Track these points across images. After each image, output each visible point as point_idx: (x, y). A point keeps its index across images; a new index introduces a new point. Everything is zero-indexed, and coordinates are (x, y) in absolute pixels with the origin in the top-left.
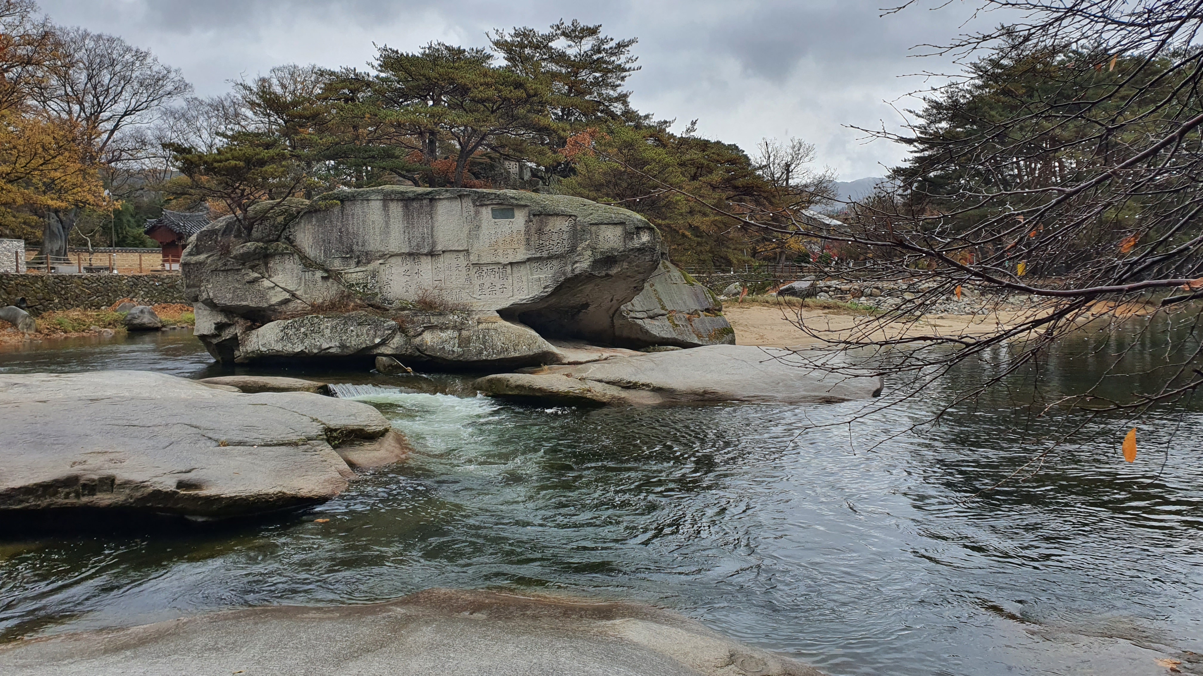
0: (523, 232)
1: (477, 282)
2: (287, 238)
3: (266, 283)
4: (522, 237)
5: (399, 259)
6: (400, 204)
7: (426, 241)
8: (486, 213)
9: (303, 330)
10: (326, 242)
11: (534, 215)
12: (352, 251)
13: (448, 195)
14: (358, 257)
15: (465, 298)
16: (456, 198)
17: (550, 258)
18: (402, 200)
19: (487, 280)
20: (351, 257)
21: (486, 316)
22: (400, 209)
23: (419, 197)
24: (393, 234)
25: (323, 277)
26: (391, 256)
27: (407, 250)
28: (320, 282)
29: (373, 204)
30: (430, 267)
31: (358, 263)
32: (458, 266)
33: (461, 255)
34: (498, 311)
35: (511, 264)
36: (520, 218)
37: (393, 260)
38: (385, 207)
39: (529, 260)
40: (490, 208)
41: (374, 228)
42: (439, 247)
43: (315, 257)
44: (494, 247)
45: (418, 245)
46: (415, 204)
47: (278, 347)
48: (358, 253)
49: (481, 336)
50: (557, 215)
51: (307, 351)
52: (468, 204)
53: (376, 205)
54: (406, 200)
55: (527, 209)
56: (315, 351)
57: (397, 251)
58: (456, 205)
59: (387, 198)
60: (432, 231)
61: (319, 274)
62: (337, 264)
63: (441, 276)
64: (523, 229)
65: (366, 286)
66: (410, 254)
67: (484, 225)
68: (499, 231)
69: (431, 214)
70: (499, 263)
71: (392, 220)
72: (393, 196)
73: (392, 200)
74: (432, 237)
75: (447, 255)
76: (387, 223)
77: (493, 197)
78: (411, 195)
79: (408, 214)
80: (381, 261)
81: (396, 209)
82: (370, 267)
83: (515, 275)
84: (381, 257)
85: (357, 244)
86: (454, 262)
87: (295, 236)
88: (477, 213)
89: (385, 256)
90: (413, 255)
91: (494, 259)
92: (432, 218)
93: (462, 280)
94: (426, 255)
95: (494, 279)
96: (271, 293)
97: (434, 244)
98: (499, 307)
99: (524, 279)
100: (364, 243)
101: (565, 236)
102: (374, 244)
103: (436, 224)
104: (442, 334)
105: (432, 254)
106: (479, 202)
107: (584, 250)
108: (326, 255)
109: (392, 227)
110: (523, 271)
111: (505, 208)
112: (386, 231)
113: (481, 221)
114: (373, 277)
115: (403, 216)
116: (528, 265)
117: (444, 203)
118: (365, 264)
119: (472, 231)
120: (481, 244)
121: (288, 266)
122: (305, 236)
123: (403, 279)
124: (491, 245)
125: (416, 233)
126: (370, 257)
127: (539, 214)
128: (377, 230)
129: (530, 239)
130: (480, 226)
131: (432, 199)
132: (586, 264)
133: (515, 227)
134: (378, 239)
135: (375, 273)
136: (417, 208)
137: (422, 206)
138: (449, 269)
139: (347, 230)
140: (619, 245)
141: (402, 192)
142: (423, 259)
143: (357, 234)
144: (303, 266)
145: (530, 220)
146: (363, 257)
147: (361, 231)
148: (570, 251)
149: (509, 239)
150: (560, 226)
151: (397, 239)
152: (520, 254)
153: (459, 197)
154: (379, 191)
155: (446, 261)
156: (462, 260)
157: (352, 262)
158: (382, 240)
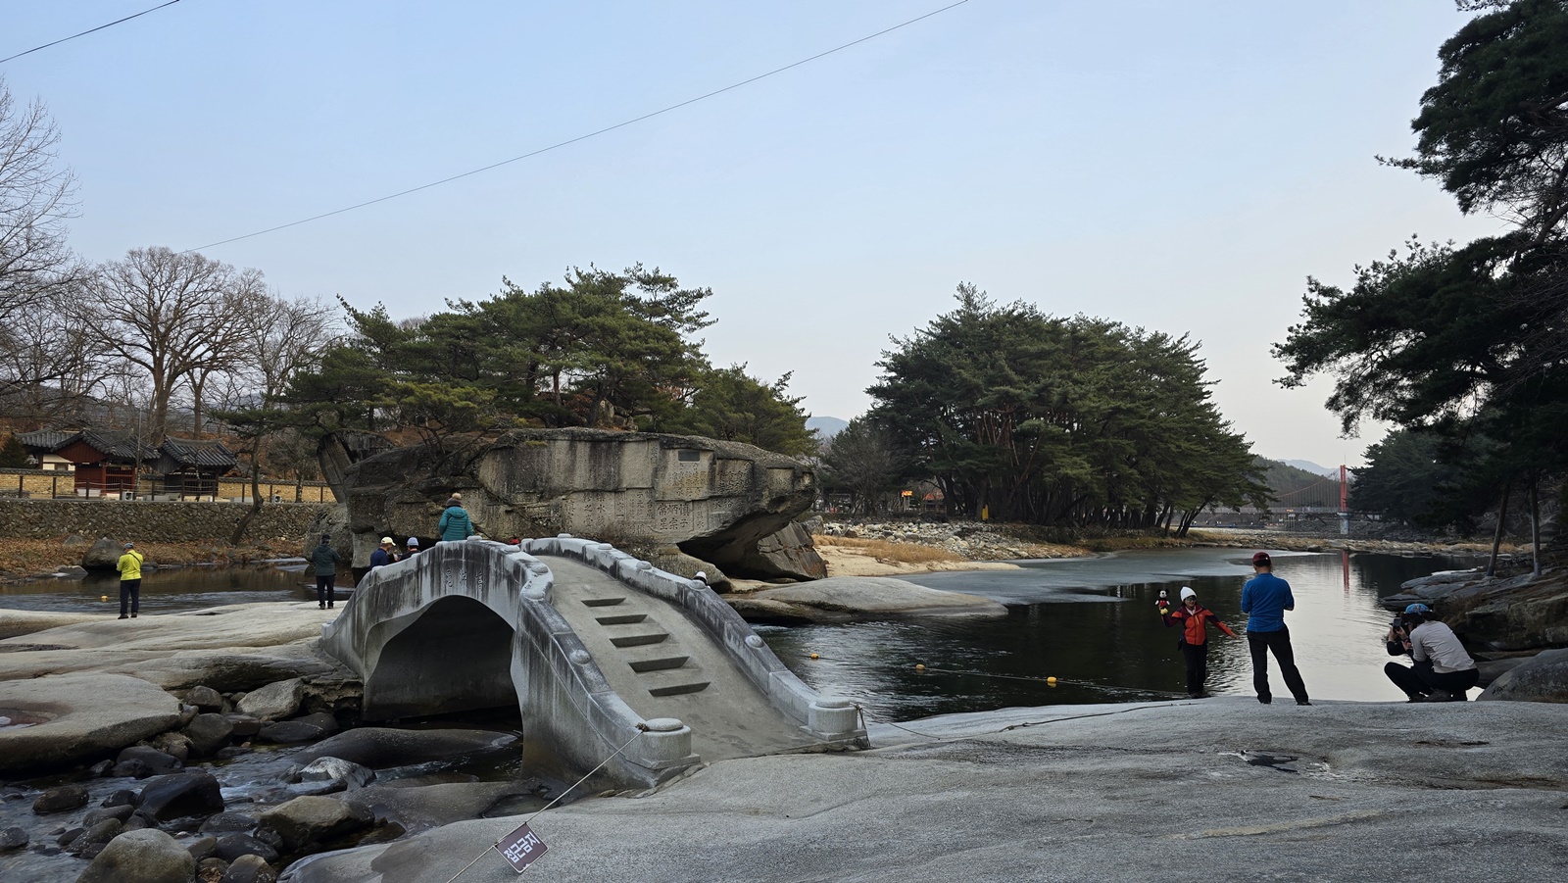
0: (706, 473)
1: (659, 517)
2: (471, 474)
4: (706, 478)
5: (582, 495)
6: (588, 445)
7: (613, 479)
8: (673, 455)
10: (510, 478)
11: (718, 459)
12: (535, 486)
13: (638, 438)
14: (542, 492)
15: (646, 532)
16: (644, 441)
17: (730, 496)
18: (590, 441)
19: (669, 515)
20: (534, 492)
21: (666, 548)
22: (587, 450)
23: (609, 440)
24: (578, 472)
25: (507, 512)
26: (575, 492)
27: (592, 488)
28: (504, 516)
29: (558, 443)
30: (613, 503)
31: (540, 499)
32: (639, 502)
33: (644, 492)
34: (678, 544)
35: (693, 501)
36: (704, 462)
37: (574, 496)
38: (572, 449)
39: (711, 498)
40: (676, 452)
41: (559, 466)
42: (625, 485)
43: (498, 492)
44: (678, 486)
45: (603, 483)
46: (603, 445)
48: (541, 489)
50: (737, 459)
52: (655, 446)
53: (561, 446)
54: (594, 442)
55: (711, 453)
57: (582, 488)
58: (644, 448)
59: (574, 439)
60: (618, 470)
61: (503, 508)
62: (520, 499)
63: (623, 511)
64: (707, 470)
65: (549, 520)
66: (593, 491)
67: (670, 466)
68: (684, 471)
69: (618, 455)
70: (682, 500)
71: (578, 459)
72: (582, 438)
73: (580, 441)
74: (618, 476)
75: (630, 492)
76: (573, 462)
77: (683, 441)
78: (601, 437)
79: (594, 455)
80: (563, 497)
81: (583, 450)
82: (553, 502)
83: (696, 511)
84: (564, 493)
85: (541, 481)
86: (637, 499)
87: (478, 472)
88: (664, 455)
89: (567, 492)
90: (597, 492)
91: (678, 497)
92: (619, 458)
93: (644, 515)
94: (610, 492)
95: (677, 514)
97: (620, 481)
98: (679, 541)
99: (704, 515)
100: (549, 479)
101: (743, 478)
102: (558, 480)
103: (623, 464)
105: (617, 491)
106: (667, 445)
107: (763, 490)
108: (509, 490)
109: (577, 465)
110: (703, 507)
111: (691, 452)
112: (571, 470)
113: (667, 462)
114: (555, 512)
115: (591, 456)
116: (709, 503)
117: (634, 446)
118: (548, 500)
119: (657, 472)
120: (666, 484)
121: (472, 501)
122: (489, 472)
123: (585, 514)
124: (675, 484)
125: (603, 472)
126: (554, 493)
127: (722, 458)
128: (562, 469)
129: (712, 480)
130: (665, 467)
131: (621, 441)
132: (764, 503)
133: (700, 468)
134: (563, 476)
135: (557, 508)
136: (605, 448)
137: (610, 447)
138: (632, 505)
139: (531, 467)
140: (788, 487)
141: (590, 434)
142: (607, 496)
143: (541, 471)
144: (487, 501)
145: (713, 463)
146: (546, 493)
147: (546, 468)
148: (748, 491)
149: (693, 479)
150: (740, 469)
151: (581, 477)
152: (703, 492)
153: (648, 440)
154: (567, 432)
155: (629, 498)
156: (645, 498)
157: (535, 498)
158: (566, 477)
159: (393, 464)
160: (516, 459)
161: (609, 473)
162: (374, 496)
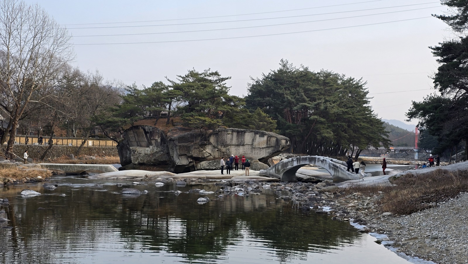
2: (208, 140)
3: (204, 151)
4: (266, 142)
5: (234, 146)
6: (236, 133)
7: (242, 142)
8: (258, 136)
10: (217, 141)
12: (223, 144)
13: (249, 131)
15: (250, 156)
17: (272, 147)
19: (256, 152)
21: (255, 161)
23: (242, 132)
27: (237, 144)
28: (216, 151)
31: (224, 147)
32: (249, 148)
33: (250, 145)
35: (262, 148)
36: (265, 138)
37: (232, 146)
38: (232, 134)
39: (267, 147)
42: (245, 144)
43: (215, 145)
44: (259, 144)
46: (240, 133)
49: (255, 165)
50: (273, 137)
52: (253, 133)
53: (229, 133)
54: (238, 132)
55: (267, 135)
57: (234, 144)
58: (250, 134)
60: (244, 140)
61: (216, 149)
62: (220, 147)
63: (245, 151)
64: (266, 140)
65: (227, 153)
66: (237, 145)
67: (257, 139)
69: (244, 135)
72: (235, 131)
76: (232, 137)
78: (240, 131)
79: (238, 136)
80: (230, 147)
81: (235, 134)
82: (227, 148)
83: (263, 151)
86: (248, 147)
87: (210, 140)
88: (256, 135)
89: (231, 145)
90: (238, 145)
91: (259, 147)
93: (250, 152)
95: (258, 151)
96: (205, 154)
97: (244, 143)
98: (259, 158)
99: (265, 151)
100: (226, 142)
101: (275, 142)
102: (228, 142)
105: (243, 145)
106: (256, 133)
107: (280, 145)
108: (217, 145)
109: (233, 138)
110: (264, 149)
111: (262, 135)
112: (232, 139)
113: (256, 138)
114: (228, 151)
115: (237, 136)
116: (266, 148)
117: (248, 133)
118: (226, 147)
119: (253, 140)
120: (256, 143)
121: (209, 147)
122: (212, 140)
123: (235, 151)
124: (258, 143)
125: (240, 140)
126: (228, 145)
127: (270, 137)
128: (230, 139)
129: (267, 143)
130: (256, 139)
131: (245, 132)
132: (280, 149)
133: (264, 139)
134: (230, 141)
135: (229, 149)
136: (241, 134)
137: (242, 134)
138: (247, 149)
139: (222, 139)
140: (285, 144)
141: (237, 130)
142: (241, 146)
143: (225, 140)
144: (213, 147)
145: (268, 138)
146: (226, 145)
148: (276, 145)
149: (262, 142)
150: (273, 140)
151: (234, 141)
152: (265, 146)
153: (251, 132)
154: (231, 129)
155: (246, 147)
156: (250, 147)
157: (223, 147)
159: (189, 138)
160: (218, 136)
161: (241, 140)
162: (186, 146)
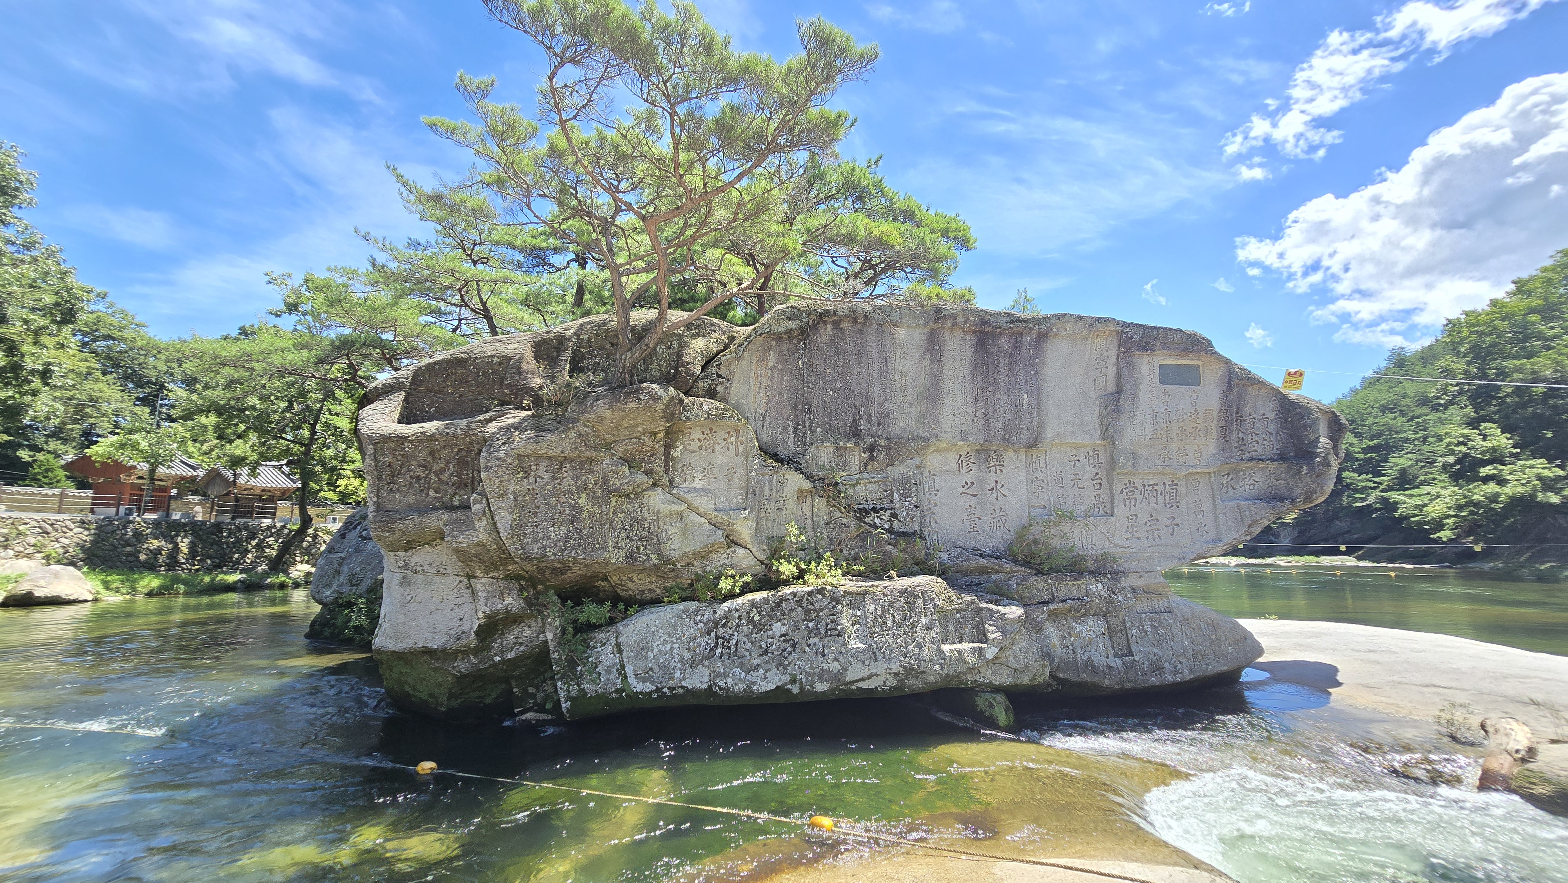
0: (1215, 413)
1: (1121, 511)
2: (712, 391)
3: (661, 500)
4: (1216, 426)
5: (952, 458)
6: (970, 339)
7: (1025, 416)
8: (1148, 370)
9: (778, 628)
10: (800, 406)
11: (1235, 382)
12: (856, 432)
14: (872, 447)
16: (1086, 337)
17: (1256, 467)
19: (1143, 507)
22: (968, 351)
24: (948, 403)
26: (935, 451)
27: (979, 437)
29: (901, 333)
30: (1022, 472)
31: (866, 462)
32: (1076, 478)
35: (1189, 476)
36: (1209, 389)
37: (936, 460)
39: (1220, 468)
40: (1156, 362)
41: (904, 389)
42: (1047, 433)
44: (1162, 440)
45: (1004, 428)
46: (1003, 342)
47: (698, 680)
48: (870, 439)
49: (1148, 628)
51: (795, 689)
56: (821, 687)
58: (1082, 354)
60: (1039, 400)
61: (793, 481)
62: (824, 459)
64: (1216, 407)
66: (981, 447)
67: (1144, 395)
68: (1172, 407)
69: (1034, 364)
70: (1168, 474)
71: (947, 372)
74: (1039, 415)
75: (1055, 453)
76: (937, 379)
79: (983, 365)
80: (917, 459)
81: (958, 351)
82: (895, 471)
83: (1190, 499)
84: (917, 451)
85: (869, 421)
86: (1068, 469)
88: (1132, 366)
89: (924, 447)
90: (988, 449)
91: (1160, 465)
92: (1036, 373)
94: (1017, 448)
95: (1157, 505)
96: (671, 527)
97: (1040, 423)
99: (1207, 506)
100: (884, 418)
101: (1272, 427)
102: (903, 421)
103: (1045, 387)
104: (1079, 628)
105: (1030, 446)
106: (1135, 348)
108: (800, 437)
109: (946, 387)
110: (1203, 489)
111: (1185, 364)
112: (932, 396)
116: (1216, 479)
117: (1065, 345)
118: (884, 465)
120: (1136, 435)
121: (720, 459)
122: (751, 393)
124: (1156, 435)
125: (1002, 403)
126: (897, 448)
127: (1239, 383)
128: (912, 393)
129: (1225, 429)
130: (1135, 398)
131: (1042, 335)
133: (1202, 402)
134: (913, 410)
136: (1006, 348)
137: (1017, 349)
138: (1060, 483)
139: (847, 386)
142: (1010, 459)
143: (868, 398)
144: (756, 461)
145: (1229, 390)
146: (880, 449)
147: (876, 392)
149: (1189, 426)
150: (1264, 408)
151: (955, 414)
152: (1207, 457)
153: (1097, 335)
155: (1056, 461)
157: (854, 457)
158: (923, 415)
160: (811, 364)
